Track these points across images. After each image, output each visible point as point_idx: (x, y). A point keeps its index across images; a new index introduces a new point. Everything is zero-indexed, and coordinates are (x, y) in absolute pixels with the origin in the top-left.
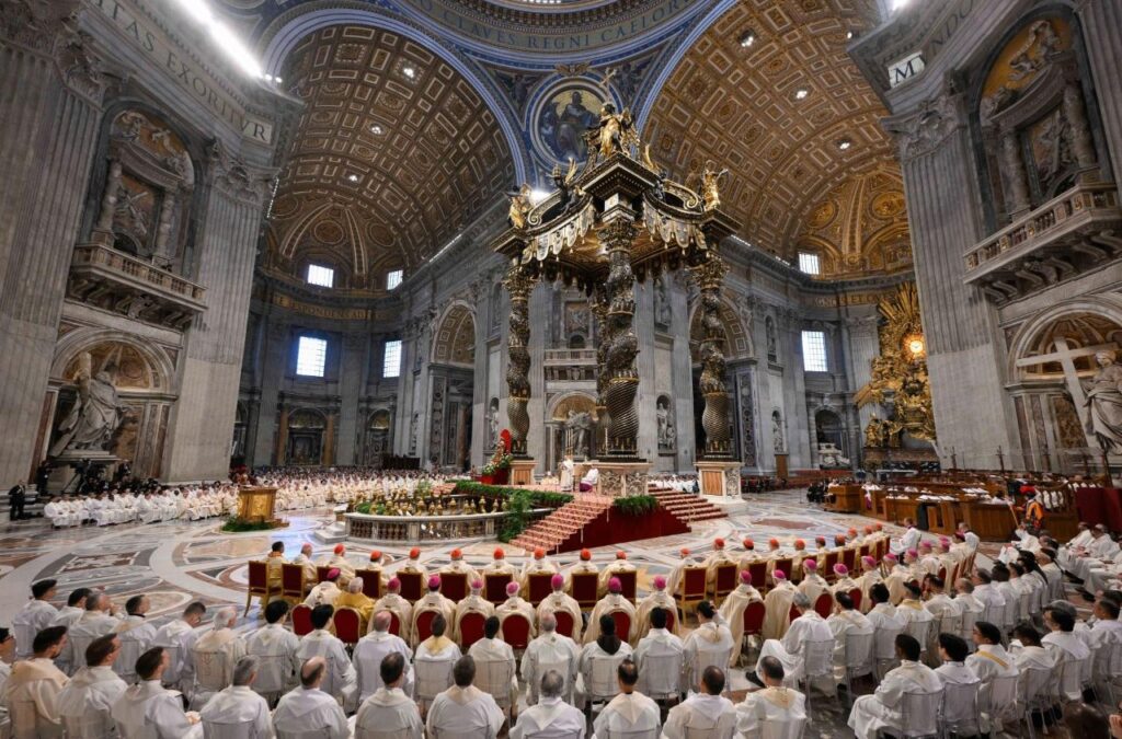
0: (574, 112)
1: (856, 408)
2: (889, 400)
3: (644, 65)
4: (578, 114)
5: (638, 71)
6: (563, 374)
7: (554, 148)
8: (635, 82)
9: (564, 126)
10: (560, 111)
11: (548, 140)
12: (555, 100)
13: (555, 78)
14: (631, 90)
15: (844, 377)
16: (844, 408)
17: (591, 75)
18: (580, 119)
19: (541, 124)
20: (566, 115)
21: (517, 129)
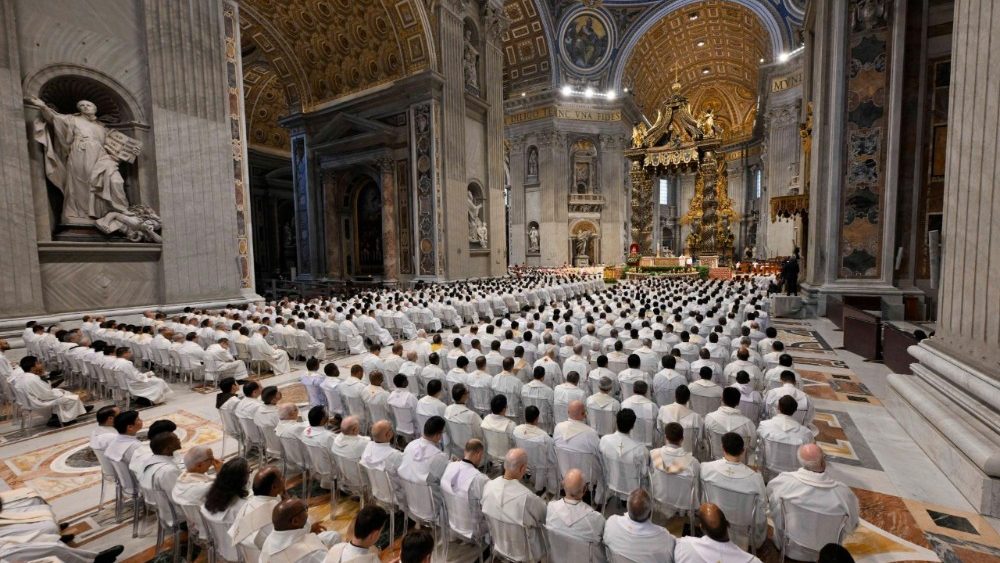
0: (586, 31)
1: (680, 227)
2: (697, 222)
3: (635, 13)
4: (588, 34)
5: (631, 16)
6: (578, 208)
7: (571, 54)
8: (627, 22)
9: (579, 40)
10: (578, 29)
11: (567, 47)
12: (576, 21)
13: (580, 7)
14: (624, 27)
15: (676, 209)
16: (675, 227)
17: (601, 10)
18: (589, 37)
19: (565, 37)
20: (581, 33)
21: (552, 36)
